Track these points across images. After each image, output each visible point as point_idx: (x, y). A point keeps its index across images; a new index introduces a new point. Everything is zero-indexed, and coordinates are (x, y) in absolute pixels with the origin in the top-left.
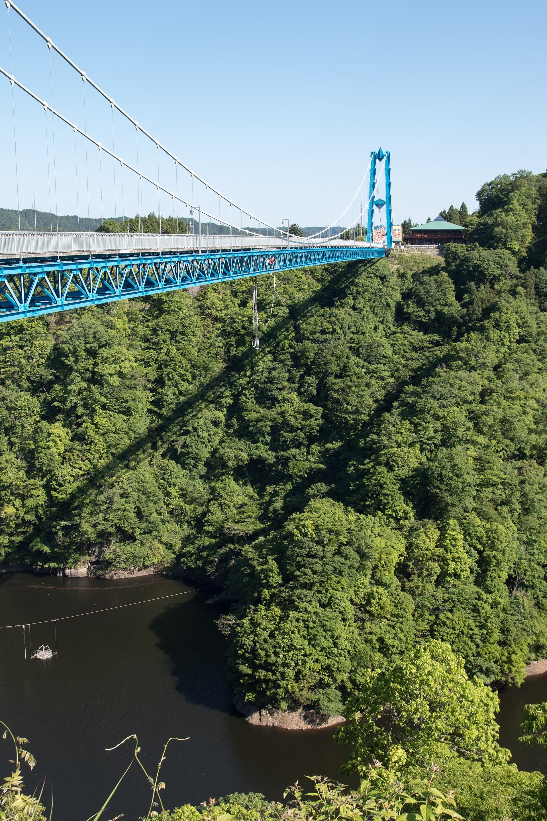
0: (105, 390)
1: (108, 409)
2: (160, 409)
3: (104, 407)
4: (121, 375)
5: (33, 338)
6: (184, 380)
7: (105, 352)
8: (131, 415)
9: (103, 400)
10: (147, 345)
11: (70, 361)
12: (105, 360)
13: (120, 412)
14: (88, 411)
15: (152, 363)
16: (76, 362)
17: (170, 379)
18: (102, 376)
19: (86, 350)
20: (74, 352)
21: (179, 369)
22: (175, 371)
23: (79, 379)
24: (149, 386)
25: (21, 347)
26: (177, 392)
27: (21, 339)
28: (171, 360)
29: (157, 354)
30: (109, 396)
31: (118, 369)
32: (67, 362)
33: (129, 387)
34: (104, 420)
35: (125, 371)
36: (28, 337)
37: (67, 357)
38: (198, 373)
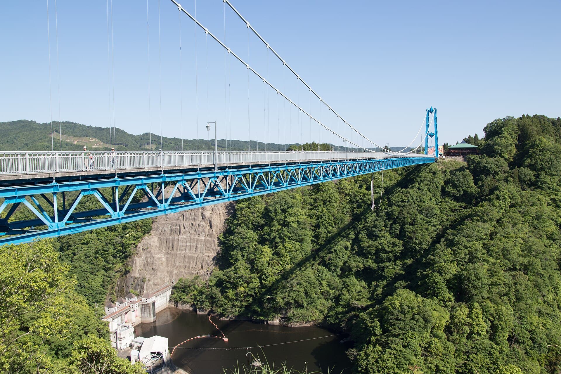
0: (290, 230)
1: (292, 239)
2: (318, 240)
3: (289, 238)
4: (298, 222)
5: (255, 203)
6: (330, 226)
7: (290, 210)
8: (303, 243)
9: (289, 235)
10: (312, 207)
11: (273, 215)
12: (290, 215)
13: (297, 241)
14: (281, 240)
15: (314, 217)
16: (276, 215)
17: (323, 225)
18: (289, 223)
19: (281, 210)
20: (275, 210)
21: (328, 220)
22: (325, 221)
23: (277, 224)
24: (312, 228)
25: (249, 208)
26: (326, 232)
27: (249, 204)
28: (324, 215)
29: (316, 212)
30: (292, 233)
31: (297, 219)
32: (271, 215)
33: (302, 229)
34: (290, 245)
35: (300, 220)
36: (253, 203)
37: (271, 213)
38: (337, 222)
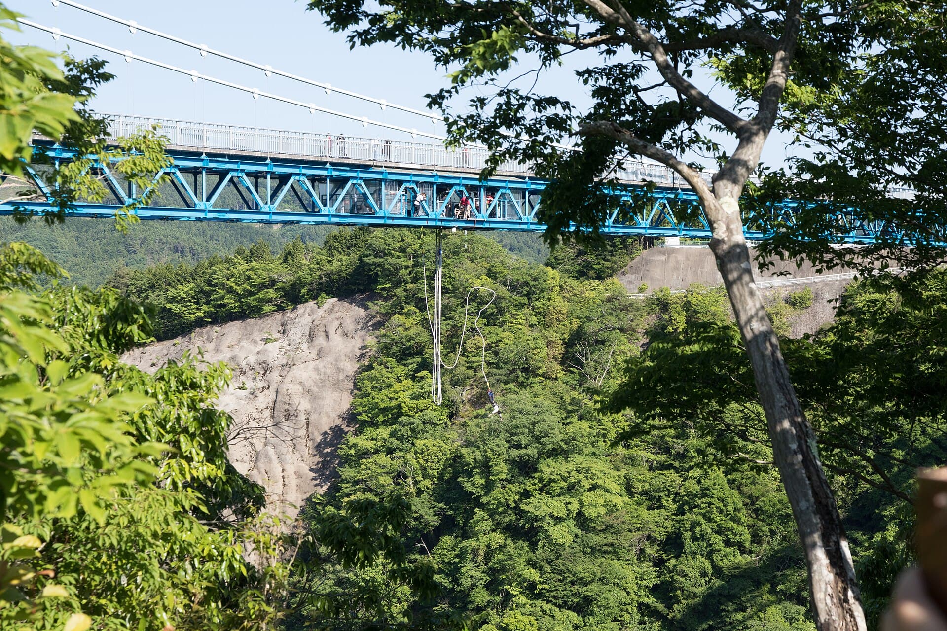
0: (541, 553)
1: (539, 596)
2: (669, 607)
3: (531, 589)
4: (582, 521)
5: (415, 433)
6: (728, 543)
7: (549, 468)
8: (592, 614)
9: (533, 575)
10: (662, 458)
11: (473, 484)
12: (545, 488)
13: (564, 605)
14: (498, 599)
15: (667, 501)
16: (488, 487)
17: (694, 539)
18: (536, 519)
19: (511, 462)
20: (485, 467)
21: (718, 517)
22: (709, 520)
23: (487, 525)
24: (652, 551)
25: (390, 451)
26: (709, 568)
27: (393, 434)
28: (704, 495)
29: (679, 480)
30: (547, 568)
31: (575, 507)
32: (468, 487)
33: (594, 551)
34: (526, 619)
35: (590, 512)
36: (406, 431)
37: (469, 474)
38: (766, 529)
